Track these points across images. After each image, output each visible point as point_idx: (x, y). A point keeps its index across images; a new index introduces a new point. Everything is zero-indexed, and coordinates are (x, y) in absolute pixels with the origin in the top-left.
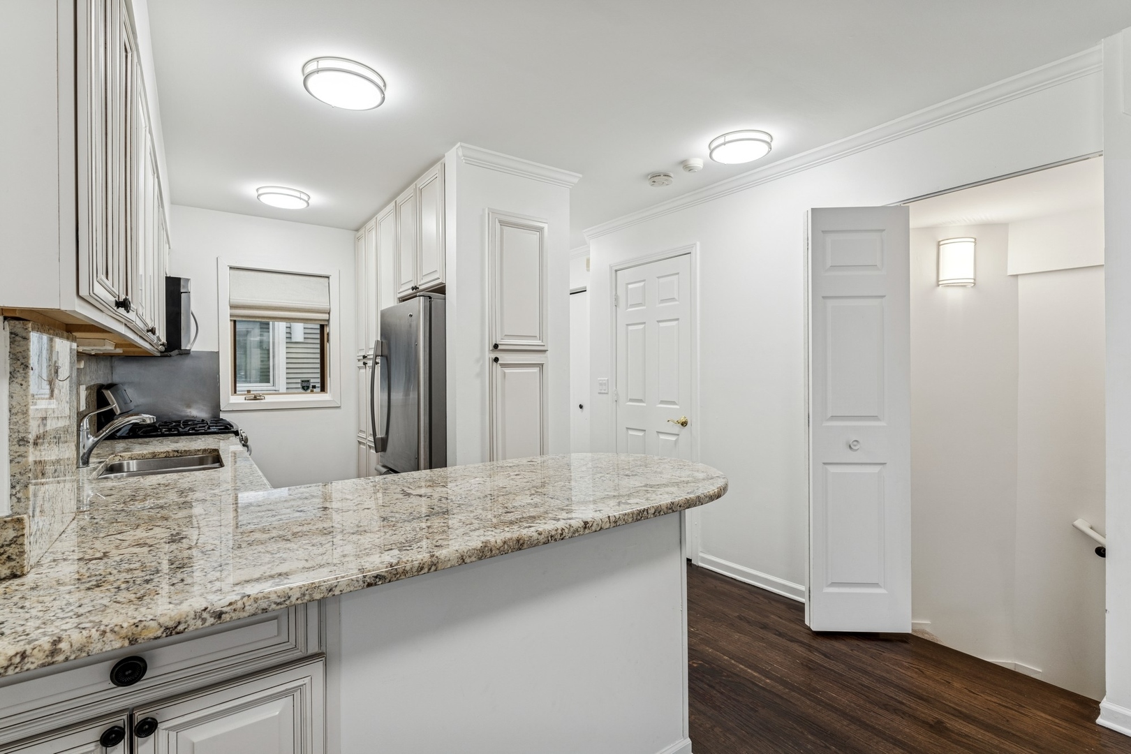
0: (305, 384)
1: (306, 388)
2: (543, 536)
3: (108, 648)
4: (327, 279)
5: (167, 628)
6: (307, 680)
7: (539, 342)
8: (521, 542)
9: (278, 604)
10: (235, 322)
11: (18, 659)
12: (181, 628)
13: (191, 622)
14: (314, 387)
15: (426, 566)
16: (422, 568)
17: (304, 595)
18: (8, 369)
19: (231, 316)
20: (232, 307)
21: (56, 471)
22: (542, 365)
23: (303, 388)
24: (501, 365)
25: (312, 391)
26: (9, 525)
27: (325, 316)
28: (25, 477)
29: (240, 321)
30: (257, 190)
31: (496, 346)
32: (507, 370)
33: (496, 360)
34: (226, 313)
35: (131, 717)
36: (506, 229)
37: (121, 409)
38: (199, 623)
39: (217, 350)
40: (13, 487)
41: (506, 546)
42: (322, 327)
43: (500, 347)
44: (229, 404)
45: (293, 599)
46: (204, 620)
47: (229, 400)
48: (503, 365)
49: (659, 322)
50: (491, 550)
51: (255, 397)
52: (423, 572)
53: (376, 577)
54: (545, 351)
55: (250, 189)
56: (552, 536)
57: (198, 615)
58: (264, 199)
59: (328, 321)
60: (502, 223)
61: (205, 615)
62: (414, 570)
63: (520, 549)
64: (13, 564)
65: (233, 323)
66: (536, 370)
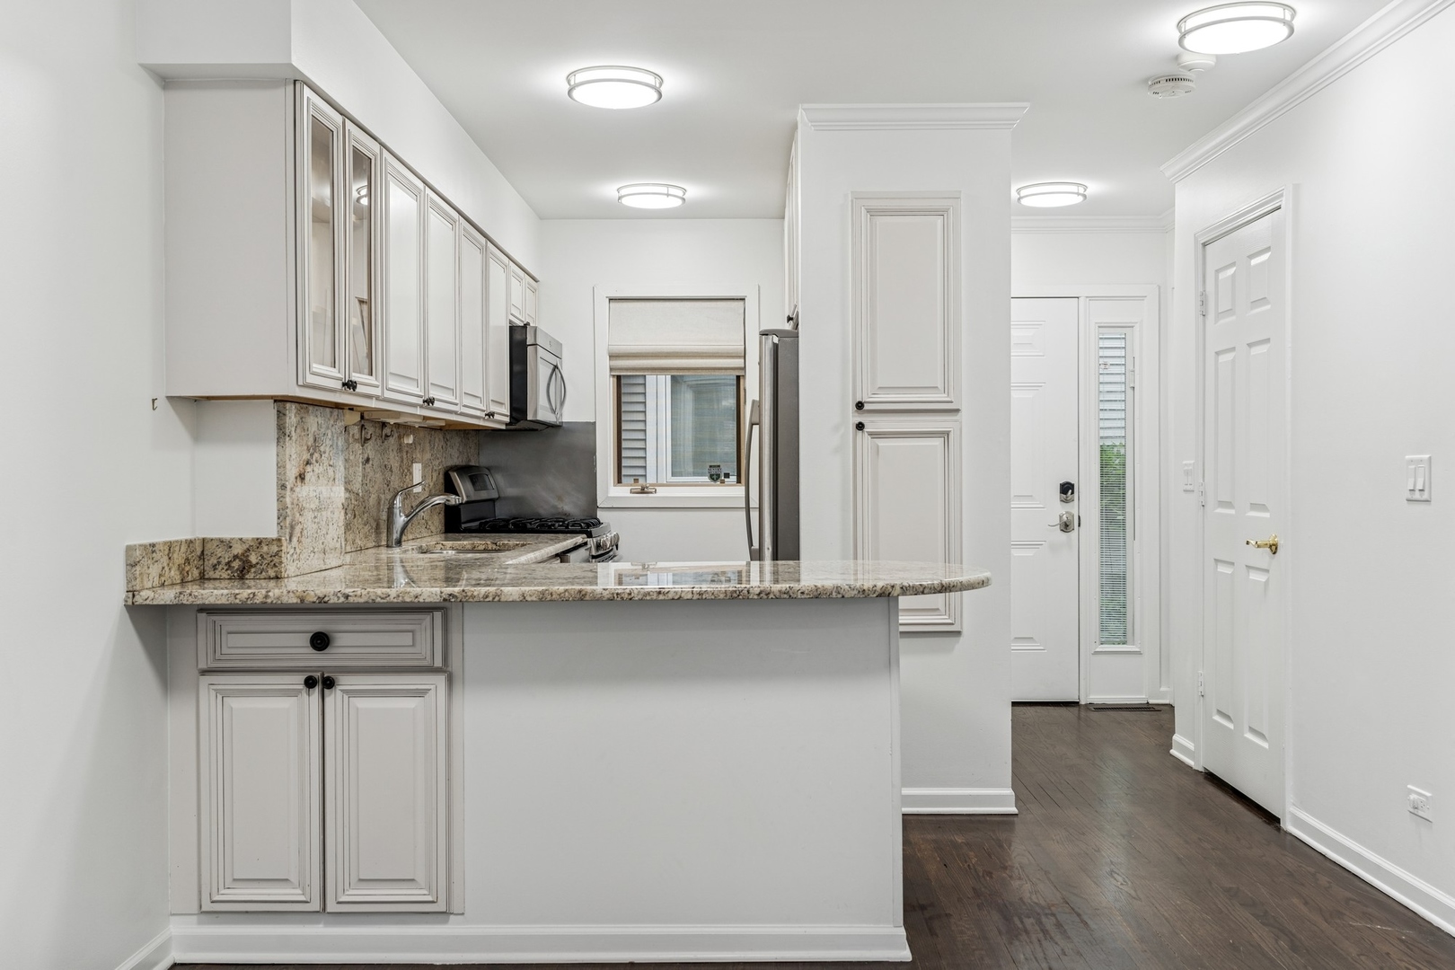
0: (714, 471)
1: (715, 477)
2: (607, 592)
3: (290, 601)
4: (741, 303)
5: (319, 598)
6: (432, 687)
7: (943, 397)
8: (583, 593)
9: (382, 598)
10: (619, 378)
11: (251, 596)
12: (326, 599)
13: (332, 597)
14: (727, 475)
15: (490, 595)
16: (487, 597)
17: (398, 596)
18: (276, 437)
19: (611, 369)
20: (612, 356)
21: (315, 517)
22: (948, 433)
23: (711, 477)
24: (870, 434)
25: (723, 482)
26: (275, 542)
27: (739, 362)
28: (284, 512)
29: (624, 376)
30: (618, 190)
31: (860, 406)
32: (882, 443)
33: (860, 426)
34: (605, 363)
35: (323, 674)
36: (880, 220)
37: (467, 497)
38: (336, 599)
39: (592, 421)
40: (279, 518)
41: (567, 593)
42: (738, 378)
43: (867, 407)
44: (608, 497)
45: (392, 597)
46: (339, 598)
47: (607, 492)
48: (874, 435)
49: (1250, 345)
50: (552, 595)
51: (643, 489)
52: (487, 600)
53: (450, 595)
54: (957, 411)
55: (609, 190)
56: (617, 594)
57: (335, 594)
58: (626, 202)
59: (744, 368)
60: (872, 212)
61: (339, 595)
62: (481, 596)
63: (582, 600)
64: (276, 569)
65: (615, 380)
66: (938, 442)
